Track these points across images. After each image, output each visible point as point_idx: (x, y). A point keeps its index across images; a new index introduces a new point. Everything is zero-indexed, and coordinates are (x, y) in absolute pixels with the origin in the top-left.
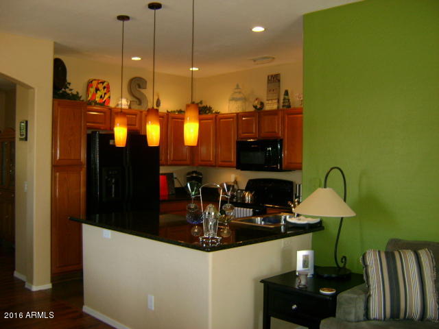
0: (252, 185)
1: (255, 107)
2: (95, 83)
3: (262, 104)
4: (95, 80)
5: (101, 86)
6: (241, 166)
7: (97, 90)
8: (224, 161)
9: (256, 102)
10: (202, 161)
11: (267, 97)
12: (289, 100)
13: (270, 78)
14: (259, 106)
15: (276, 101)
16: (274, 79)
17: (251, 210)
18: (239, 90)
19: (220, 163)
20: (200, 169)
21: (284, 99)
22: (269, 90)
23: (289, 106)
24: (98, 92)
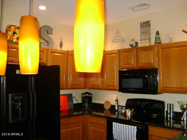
0: (130, 104)
1: (131, 46)
2: (12, 28)
3: (137, 43)
4: (12, 25)
5: (17, 31)
6: (123, 89)
7: (14, 33)
8: (109, 86)
9: (132, 42)
10: (92, 85)
11: (141, 38)
12: (160, 38)
13: (142, 24)
14: (134, 45)
15: (148, 40)
16: (146, 25)
17: (136, 127)
18: (118, 34)
19: (106, 87)
20: (91, 91)
21: (156, 38)
22: (142, 33)
23: (160, 43)
24: (15, 35)
